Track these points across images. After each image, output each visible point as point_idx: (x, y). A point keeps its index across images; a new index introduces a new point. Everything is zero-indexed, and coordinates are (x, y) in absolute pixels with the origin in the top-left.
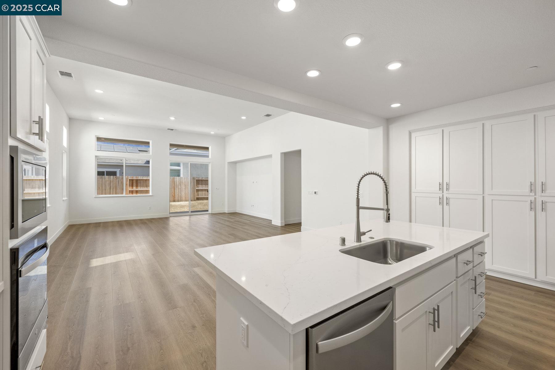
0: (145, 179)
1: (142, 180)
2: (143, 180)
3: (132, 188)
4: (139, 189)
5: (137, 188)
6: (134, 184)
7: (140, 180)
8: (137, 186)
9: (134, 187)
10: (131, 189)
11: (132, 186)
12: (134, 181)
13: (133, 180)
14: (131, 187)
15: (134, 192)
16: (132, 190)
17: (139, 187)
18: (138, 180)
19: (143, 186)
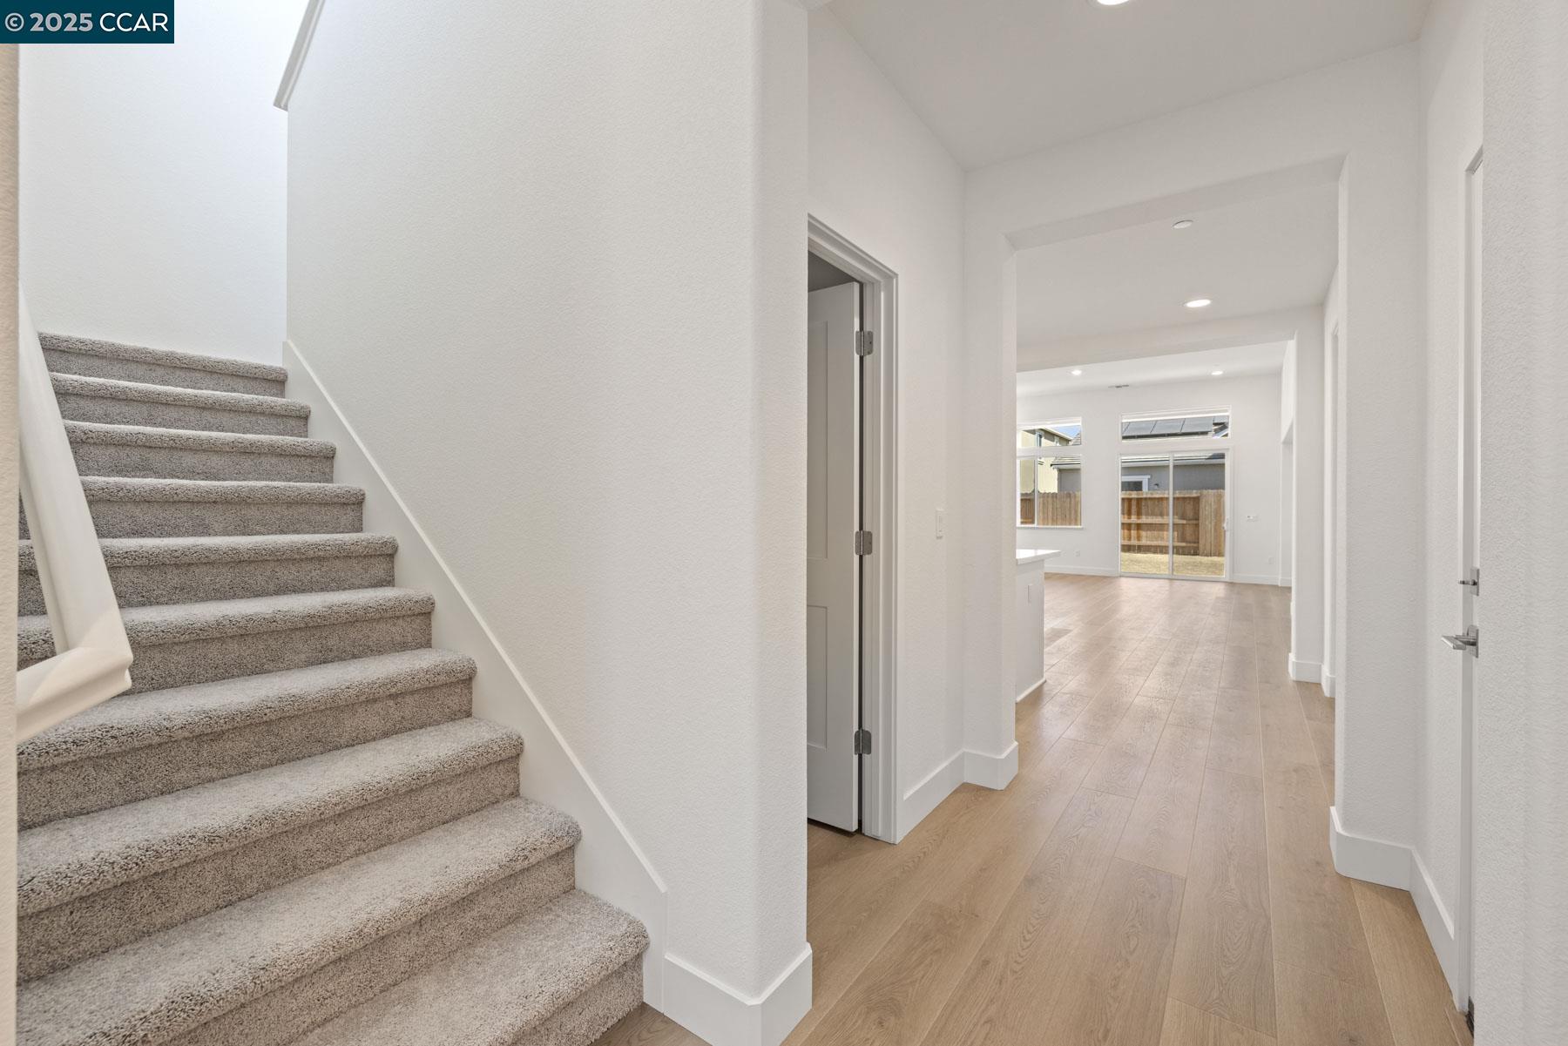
0: (1157, 496)
1: (1150, 499)
2: (1155, 498)
3: (1129, 518)
4: (1144, 520)
5: (1138, 518)
6: (1134, 508)
7: (1146, 499)
8: (1139, 514)
9: (1133, 517)
10: (1126, 521)
11: (1129, 514)
12: (1134, 503)
13: (1130, 500)
14: (1126, 516)
15: (1133, 526)
16: (1129, 521)
17: (1144, 517)
18: (1141, 499)
19: (1153, 514)
